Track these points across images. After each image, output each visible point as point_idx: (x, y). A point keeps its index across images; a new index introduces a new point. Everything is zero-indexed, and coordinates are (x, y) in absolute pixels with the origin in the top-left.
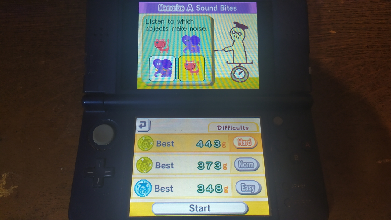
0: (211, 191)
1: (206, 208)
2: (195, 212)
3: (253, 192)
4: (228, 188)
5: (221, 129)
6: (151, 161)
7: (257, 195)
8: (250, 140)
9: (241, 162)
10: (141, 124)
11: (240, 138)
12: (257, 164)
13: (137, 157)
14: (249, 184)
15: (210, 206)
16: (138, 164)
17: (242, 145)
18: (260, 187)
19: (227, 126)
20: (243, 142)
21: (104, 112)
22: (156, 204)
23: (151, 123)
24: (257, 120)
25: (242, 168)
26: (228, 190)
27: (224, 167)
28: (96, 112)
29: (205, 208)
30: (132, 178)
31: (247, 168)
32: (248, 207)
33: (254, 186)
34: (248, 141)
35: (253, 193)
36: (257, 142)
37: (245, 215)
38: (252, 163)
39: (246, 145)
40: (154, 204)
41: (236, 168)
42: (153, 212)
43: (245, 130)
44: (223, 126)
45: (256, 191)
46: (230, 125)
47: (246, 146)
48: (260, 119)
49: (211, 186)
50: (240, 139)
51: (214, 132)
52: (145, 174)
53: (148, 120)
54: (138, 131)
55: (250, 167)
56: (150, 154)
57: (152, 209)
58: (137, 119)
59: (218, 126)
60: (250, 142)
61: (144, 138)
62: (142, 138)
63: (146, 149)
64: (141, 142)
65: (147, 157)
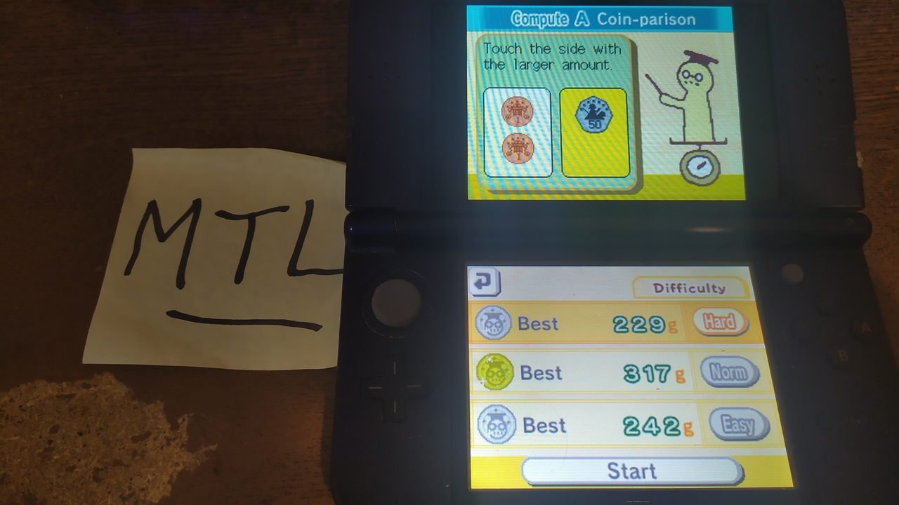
0: (655, 433)
1: (646, 471)
2: (621, 479)
3: (750, 434)
4: (693, 425)
5: (661, 291)
6: (510, 362)
7: (761, 441)
8: (731, 316)
9: (715, 365)
10: (480, 280)
11: (708, 311)
12: (755, 373)
13: (477, 353)
14: (741, 417)
15: (654, 466)
16: (480, 368)
17: (715, 328)
18: (765, 425)
20: (716, 319)
21: (392, 251)
22: (530, 461)
23: (502, 276)
25: (720, 380)
26: (692, 429)
27: (678, 378)
29: (644, 470)
30: (471, 401)
31: (732, 380)
32: (743, 469)
33: (752, 422)
34: (726, 318)
35: (752, 438)
36: (749, 322)
37: (738, 486)
38: (742, 369)
39: (724, 327)
40: (525, 461)
41: (705, 379)
42: (526, 479)
43: (718, 294)
45: (757, 433)
46: (682, 283)
47: (724, 329)
48: (751, 271)
49: (653, 421)
50: (708, 313)
51: (649, 298)
52: (498, 392)
53: (494, 271)
54: (475, 296)
55: (737, 377)
56: (507, 346)
57: (522, 471)
58: (469, 267)
59: (655, 285)
60: (732, 320)
61: (489, 310)
62: (484, 311)
63: (497, 335)
64: (482, 320)
65: (499, 354)
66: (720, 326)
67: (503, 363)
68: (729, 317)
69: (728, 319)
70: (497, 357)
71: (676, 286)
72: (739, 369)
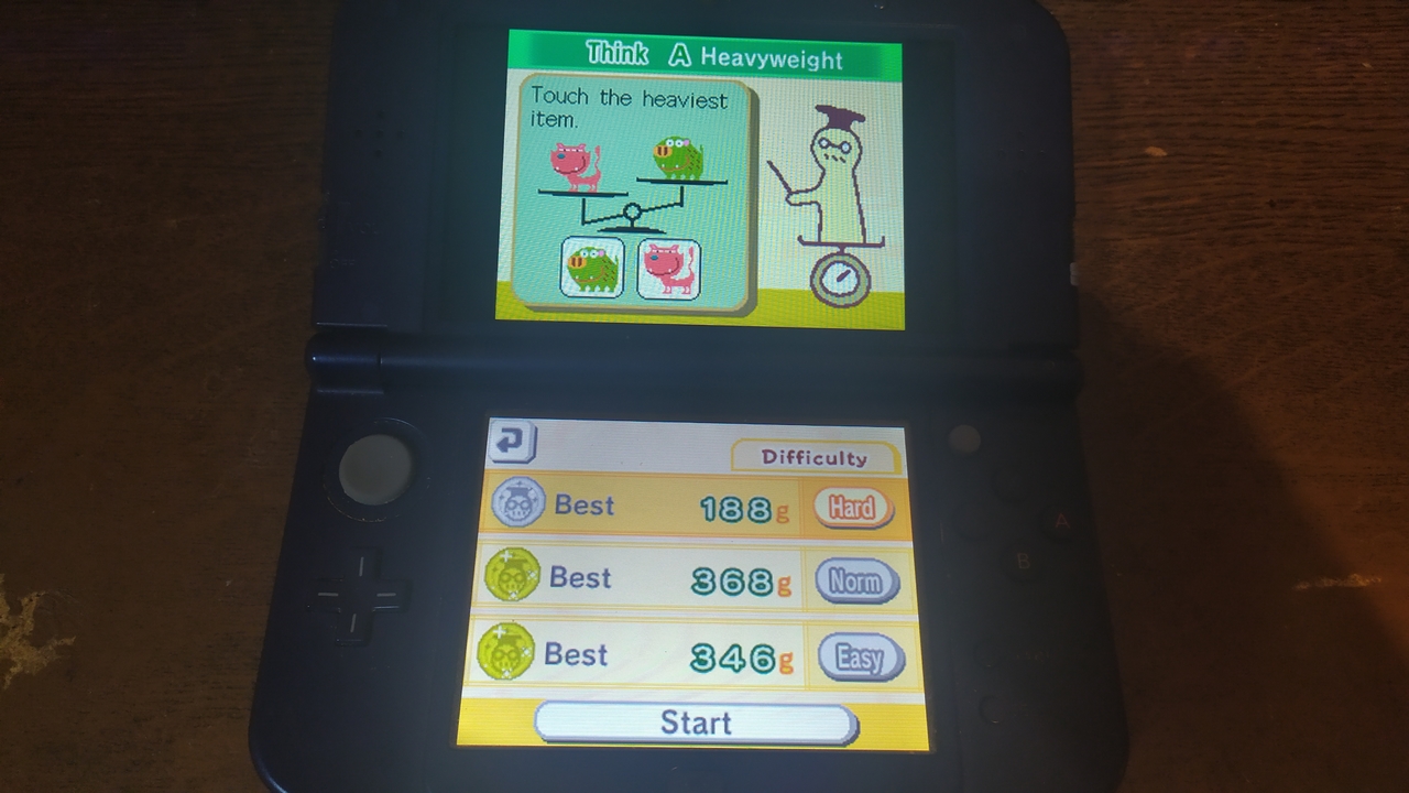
0: (737, 667)
1: (717, 723)
2: (680, 735)
3: (875, 672)
4: (794, 657)
5: (773, 461)
6: (537, 561)
7: (889, 682)
8: (870, 500)
9: (837, 571)
10: (506, 439)
11: (837, 492)
12: (893, 582)
13: (489, 546)
14: (865, 647)
15: (730, 716)
16: (490, 569)
17: (844, 517)
18: (898, 659)
19: (793, 452)
20: (847, 505)
21: (380, 392)
22: (550, 705)
23: (539, 434)
24: (896, 436)
25: (841, 592)
26: (791, 664)
27: (781, 588)
28: (353, 392)
29: (714, 721)
30: (471, 617)
31: (860, 593)
32: (858, 723)
33: (880, 655)
34: (863, 503)
35: (877, 677)
36: (894, 509)
37: (848, 748)
38: (877, 578)
39: (857, 515)
40: (541, 706)
41: (820, 591)
42: (539, 733)
43: (855, 468)
44: (783, 452)
45: (886, 671)
46: (805, 450)
47: (857, 518)
48: (905, 431)
49: (736, 650)
50: (837, 494)
51: (752, 470)
52: (513, 604)
53: (529, 426)
54: (495, 462)
55: (867, 589)
56: (534, 537)
57: (536, 721)
58: (491, 420)
59: (765, 452)
60: (870, 506)
61: (513, 484)
62: (507, 485)
63: (521, 520)
64: (501, 497)
65: (522, 549)
66: (852, 514)
67: (526, 561)
68: (867, 501)
69: (865, 505)
70: (520, 552)
71: (795, 455)
72: (872, 579)
